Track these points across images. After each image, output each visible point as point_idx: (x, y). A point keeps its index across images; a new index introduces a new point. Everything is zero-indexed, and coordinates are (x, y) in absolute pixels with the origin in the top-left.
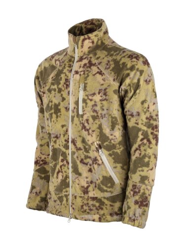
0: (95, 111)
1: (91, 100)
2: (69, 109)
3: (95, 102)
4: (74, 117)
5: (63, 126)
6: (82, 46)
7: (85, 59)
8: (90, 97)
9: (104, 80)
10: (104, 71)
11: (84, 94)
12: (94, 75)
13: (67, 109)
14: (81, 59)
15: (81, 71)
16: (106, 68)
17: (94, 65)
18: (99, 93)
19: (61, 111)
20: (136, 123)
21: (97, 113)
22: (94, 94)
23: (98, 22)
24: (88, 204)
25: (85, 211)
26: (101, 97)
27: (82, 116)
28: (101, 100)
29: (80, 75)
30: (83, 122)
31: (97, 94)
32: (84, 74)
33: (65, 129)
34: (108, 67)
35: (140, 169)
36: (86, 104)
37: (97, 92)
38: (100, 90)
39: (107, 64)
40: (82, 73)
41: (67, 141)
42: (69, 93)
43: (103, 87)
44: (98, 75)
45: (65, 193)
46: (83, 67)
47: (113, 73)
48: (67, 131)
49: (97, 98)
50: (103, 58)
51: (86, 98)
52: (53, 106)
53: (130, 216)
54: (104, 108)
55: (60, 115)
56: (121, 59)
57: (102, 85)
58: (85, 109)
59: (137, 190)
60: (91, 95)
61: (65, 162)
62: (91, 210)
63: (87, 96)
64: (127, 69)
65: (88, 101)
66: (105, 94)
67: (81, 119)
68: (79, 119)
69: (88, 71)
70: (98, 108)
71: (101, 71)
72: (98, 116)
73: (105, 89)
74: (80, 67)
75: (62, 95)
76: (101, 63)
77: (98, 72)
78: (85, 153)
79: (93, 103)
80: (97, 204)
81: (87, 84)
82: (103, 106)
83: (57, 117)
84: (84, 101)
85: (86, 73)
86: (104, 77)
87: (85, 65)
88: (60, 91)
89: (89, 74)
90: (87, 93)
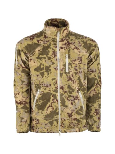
0: (76, 70)
1: (74, 64)
2: (57, 69)
3: (76, 65)
4: (63, 73)
5: (53, 80)
6: (63, 33)
7: (65, 40)
8: (73, 62)
9: (79, 52)
10: (78, 47)
11: (70, 60)
12: (73, 49)
13: (56, 69)
14: (62, 40)
15: (65, 47)
16: (79, 46)
17: (71, 43)
18: (78, 60)
19: (51, 70)
20: (94, 76)
21: (77, 71)
22: (75, 60)
23: (60, 20)
24: (72, 123)
25: (72, 127)
26: (79, 61)
27: (69, 73)
28: (79, 64)
29: (65, 49)
30: (70, 76)
31: (77, 60)
32: (67, 48)
33: (54, 81)
34: (80, 45)
35: (98, 100)
36: (71, 66)
37: (77, 59)
38: (78, 58)
39: (79, 44)
40: (65, 48)
41: (57, 88)
42: (57, 60)
43: (80, 56)
44: (75, 49)
45: (56, 119)
46: (65, 45)
47: (84, 49)
48: (57, 82)
49: (77, 62)
50: (75, 40)
51: (71, 62)
52: (44, 68)
53: (97, 126)
54: (81, 68)
55: (51, 73)
56: (87, 41)
57: (79, 55)
58: (71, 69)
59: (98, 112)
60: (73, 61)
61: (55, 100)
62: (75, 126)
63: (71, 61)
64: (93, 47)
65: (72, 64)
66: (81, 60)
67: (68, 74)
68: (67, 75)
69: (68, 47)
70: (77, 68)
71: (77, 47)
72: (77, 72)
73: (81, 58)
74: (63, 45)
75: (51, 61)
76: (74, 43)
77: (75, 48)
78: (69, 94)
79: (75, 65)
80: (77, 122)
81: (70, 54)
82: (80, 67)
83: (48, 74)
84: (70, 64)
85: (68, 48)
86: (79, 50)
87: (66, 44)
88: (49, 58)
89: (70, 49)
90: (71, 60)
